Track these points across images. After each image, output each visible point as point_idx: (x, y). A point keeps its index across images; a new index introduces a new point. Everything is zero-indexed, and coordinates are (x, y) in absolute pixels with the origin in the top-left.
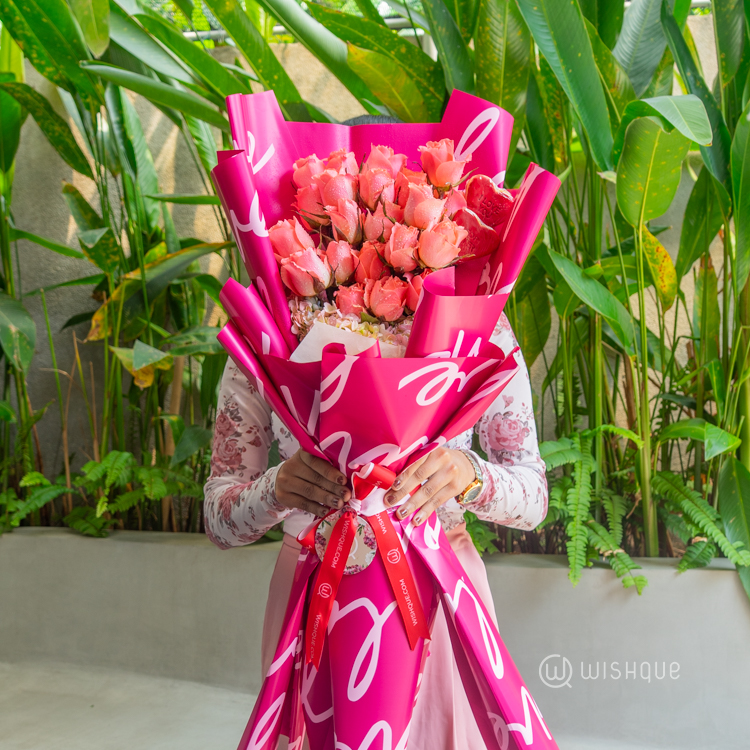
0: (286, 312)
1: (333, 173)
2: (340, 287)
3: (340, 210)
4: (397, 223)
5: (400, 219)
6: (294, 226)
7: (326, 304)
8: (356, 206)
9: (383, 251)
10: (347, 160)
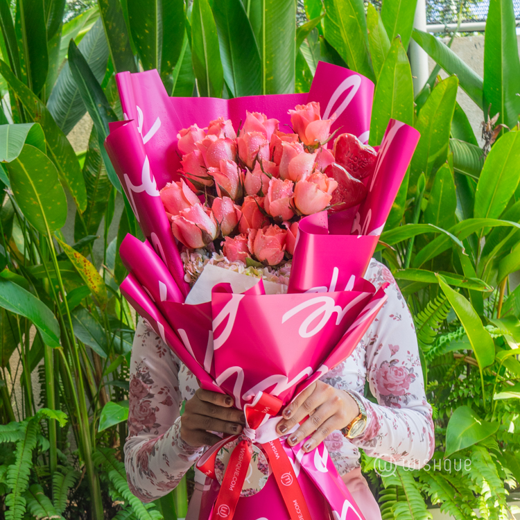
0: (179, 264)
1: (214, 138)
2: (227, 238)
3: (223, 171)
4: (273, 178)
5: (276, 174)
6: (181, 187)
7: (214, 254)
8: (236, 166)
9: (263, 204)
10: (226, 127)
